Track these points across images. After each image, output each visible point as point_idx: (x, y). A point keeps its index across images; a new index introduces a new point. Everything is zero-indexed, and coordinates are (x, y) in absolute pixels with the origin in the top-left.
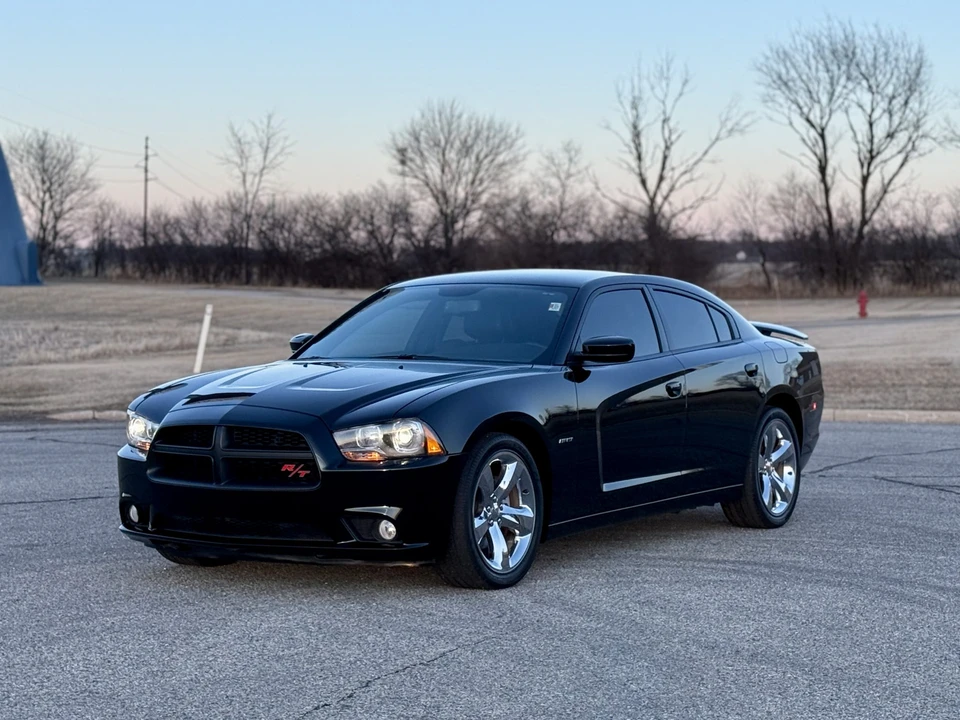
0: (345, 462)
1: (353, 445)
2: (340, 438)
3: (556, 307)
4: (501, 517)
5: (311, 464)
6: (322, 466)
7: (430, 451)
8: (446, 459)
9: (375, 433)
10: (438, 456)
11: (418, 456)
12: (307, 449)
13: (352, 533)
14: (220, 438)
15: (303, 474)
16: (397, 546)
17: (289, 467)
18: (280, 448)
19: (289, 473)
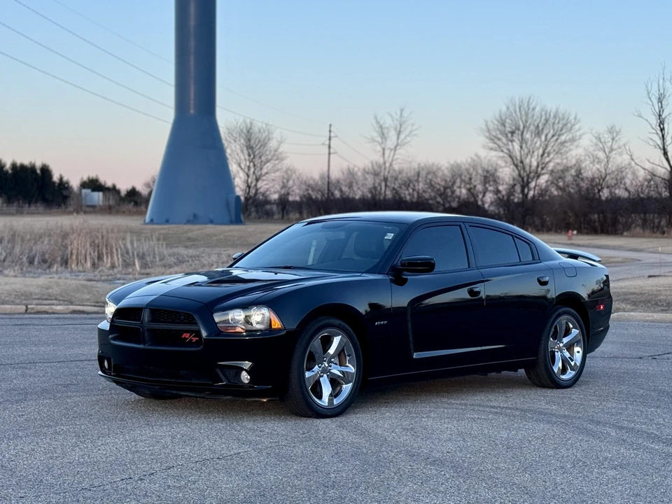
0: (219, 333)
1: (227, 322)
2: (218, 318)
3: (390, 236)
4: (329, 371)
5: (198, 334)
6: (204, 334)
7: (273, 327)
8: (284, 332)
9: (238, 315)
10: (279, 330)
11: (266, 330)
12: (196, 324)
13: (223, 378)
14: (146, 316)
15: (195, 339)
16: (251, 387)
17: (186, 335)
18: (182, 322)
19: (186, 339)
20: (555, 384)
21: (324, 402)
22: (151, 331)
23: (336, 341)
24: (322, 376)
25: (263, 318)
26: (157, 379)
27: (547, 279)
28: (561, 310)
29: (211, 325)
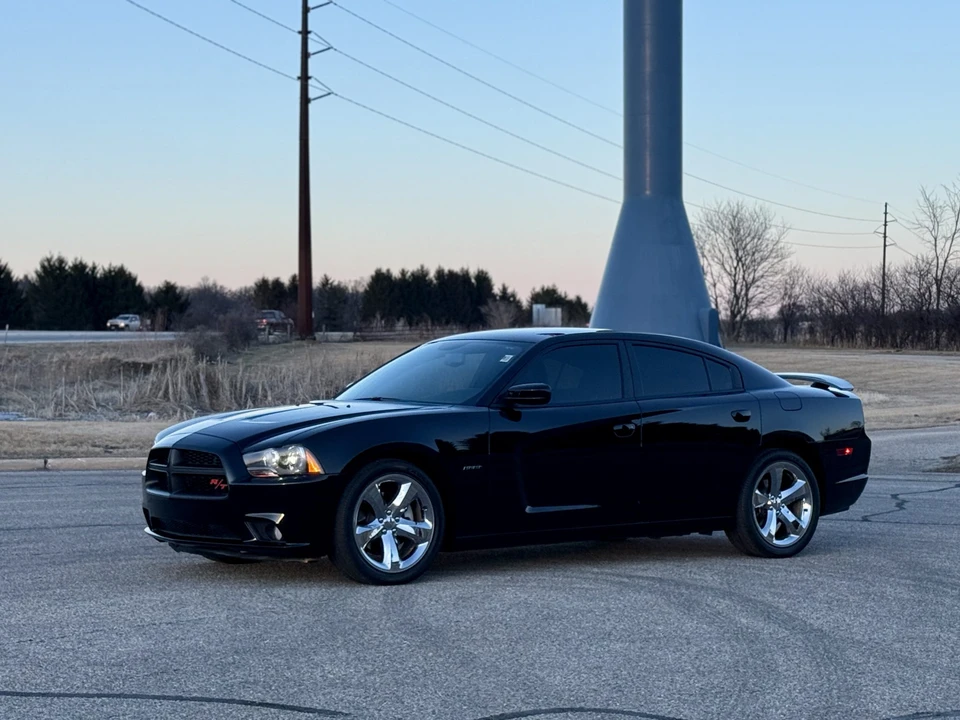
0: (250, 478)
1: (261, 464)
2: (248, 459)
3: (508, 358)
4: (395, 527)
5: (225, 479)
6: (230, 479)
7: (310, 471)
8: (325, 477)
9: (271, 457)
10: (318, 475)
11: (302, 474)
12: (222, 467)
13: (253, 534)
14: (173, 458)
15: (222, 487)
16: (285, 544)
17: (214, 482)
18: (208, 466)
19: (214, 485)
20: (763, 550)
21: (384, 565)
22: (176, 475)
23: (404, 489)
24: (385, 533)
25: (299, 460)
26: (193, 536)
27: (748, 414)
28: (773, 455)
29: (239, 468)
